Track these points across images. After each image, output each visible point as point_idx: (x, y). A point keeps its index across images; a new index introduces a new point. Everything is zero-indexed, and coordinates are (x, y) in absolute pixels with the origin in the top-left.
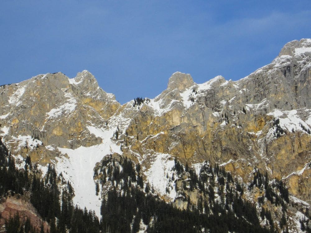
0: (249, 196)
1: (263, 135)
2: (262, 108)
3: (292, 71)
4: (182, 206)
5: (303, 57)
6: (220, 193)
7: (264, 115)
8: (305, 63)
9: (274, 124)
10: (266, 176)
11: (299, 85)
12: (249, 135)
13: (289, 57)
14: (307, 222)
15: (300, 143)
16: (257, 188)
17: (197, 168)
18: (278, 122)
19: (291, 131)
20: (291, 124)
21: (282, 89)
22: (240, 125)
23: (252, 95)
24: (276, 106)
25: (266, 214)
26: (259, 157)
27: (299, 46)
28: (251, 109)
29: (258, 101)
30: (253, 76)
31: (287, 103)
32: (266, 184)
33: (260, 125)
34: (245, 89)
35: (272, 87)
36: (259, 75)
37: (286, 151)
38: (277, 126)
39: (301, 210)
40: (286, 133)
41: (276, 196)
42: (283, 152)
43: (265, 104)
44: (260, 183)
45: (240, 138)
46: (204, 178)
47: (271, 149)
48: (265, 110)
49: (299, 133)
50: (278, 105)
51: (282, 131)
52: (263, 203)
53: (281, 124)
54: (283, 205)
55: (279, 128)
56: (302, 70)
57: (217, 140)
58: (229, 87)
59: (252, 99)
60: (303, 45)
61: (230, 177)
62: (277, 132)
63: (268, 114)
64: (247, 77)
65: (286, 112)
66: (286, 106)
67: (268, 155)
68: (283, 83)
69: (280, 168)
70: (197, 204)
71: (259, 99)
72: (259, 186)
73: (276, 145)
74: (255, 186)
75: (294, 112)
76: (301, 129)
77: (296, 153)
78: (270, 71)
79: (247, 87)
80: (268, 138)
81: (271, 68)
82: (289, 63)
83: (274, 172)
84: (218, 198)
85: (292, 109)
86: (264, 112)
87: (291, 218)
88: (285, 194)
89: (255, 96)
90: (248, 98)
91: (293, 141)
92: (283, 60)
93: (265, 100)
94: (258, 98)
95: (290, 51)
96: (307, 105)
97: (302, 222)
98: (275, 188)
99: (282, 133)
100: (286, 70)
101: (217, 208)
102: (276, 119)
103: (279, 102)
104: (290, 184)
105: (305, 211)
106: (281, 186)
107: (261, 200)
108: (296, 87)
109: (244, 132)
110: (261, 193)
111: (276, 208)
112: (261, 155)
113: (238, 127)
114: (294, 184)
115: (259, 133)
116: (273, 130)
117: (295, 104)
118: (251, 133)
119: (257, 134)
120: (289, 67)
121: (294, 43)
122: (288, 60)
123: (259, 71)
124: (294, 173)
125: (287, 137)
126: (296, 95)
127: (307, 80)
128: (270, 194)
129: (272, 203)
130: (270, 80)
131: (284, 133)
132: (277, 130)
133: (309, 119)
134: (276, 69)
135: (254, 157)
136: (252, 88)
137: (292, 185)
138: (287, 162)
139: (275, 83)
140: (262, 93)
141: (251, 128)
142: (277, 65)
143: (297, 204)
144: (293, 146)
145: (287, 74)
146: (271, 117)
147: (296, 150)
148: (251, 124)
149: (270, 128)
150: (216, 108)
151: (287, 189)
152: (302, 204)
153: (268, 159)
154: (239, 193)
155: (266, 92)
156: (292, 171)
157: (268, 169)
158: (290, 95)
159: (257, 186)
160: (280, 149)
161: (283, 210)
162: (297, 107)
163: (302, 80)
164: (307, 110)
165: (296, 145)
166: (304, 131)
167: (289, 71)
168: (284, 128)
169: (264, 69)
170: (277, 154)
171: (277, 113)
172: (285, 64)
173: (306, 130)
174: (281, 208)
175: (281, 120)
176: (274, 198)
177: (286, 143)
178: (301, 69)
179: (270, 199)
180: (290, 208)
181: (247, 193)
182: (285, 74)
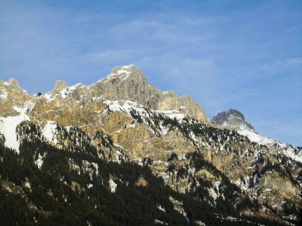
0: (94, 143)
1: (101, 113)
2: (101, 99)
3: (116, 81)
4: (60, 147)
5: (122, 75)
6: (79, 141)
7: (102, 103)
8: (122, 78)
9: (106, 108)
10: (102, 133)
11: (119, 88)
12: (94, 113)
13: (115, 74)
14: (122, 156)
15: (119, 117)
16: (97, 139)
17: (68, 128)
18: (108, 106)
19: (115, 111)
20: (115, 108)
21: (111, 90)
22: (90, 108)
23: (96, 93)
24: (108, 99)
25: (101, 152)
26: (98, 123)
27: (120, 69)
28: (95, 100)
29: (99, 96)
30: (97, 83)
31: (113, 97)
32: (102, 137)
33: (100, 108)
34: (92, 90)
35: (106, 89)
36: (100, 83)
37: (112, 121)
38: (108, 108)
39: (119, 150)
40: (112, 112)
41: (107, 143)
42: (111, 121)
43: (102, 97)
44: (99, 137)
45: (90, 114)
46: (71, 133)
47: (105, 120)
48: (102, 100)
49: (119, 112)
50: (109, 98)
51: (110, 111)
52: (100, 146)
53: (110, 108)
54: (110, 147)
55: (109, 109)
56: (121, 81)
57: (78, 115)
58: (85, 88)
59: (96, 95)
60: (122, 69)
61: (84, 133)
62: (108, 112)
63: (104, 103)
64: (94, 84)
65: (113, 102)
66: (113, 99)
67: (103, 123)
68: (112, 87)
69: (109, 129)
70: (67, 146)
71: (99, 95)
72: (99, 138)
73: (107, 118)
74: (96, 138)
75: (117, 102)
76: (120, 110)
77: (117, 122)
78: (105, 81)
79: (94, 89)
80: (103, 114)
81: (105, 80)
82: (114, 77)
83: (106, 131)
84: (78, 144)
85: (116, 100)
86: (102, 101)
87: (114, 154)
88: (111, 142)
89: (97, 93)
90: (94, 94)
91: (115, 116)
92: (112, 76)
93: (102, 96)
94: (99, 94)
95: (115, 72)
96: (123, 99)
97: (119, 156)
98: (106, 139)
99: (110, 112)
100: (113, 81)
101: (77, 148)
102: (108, 105)
103: (109, 97)
104: (114, 137)
105: (121, 150)
106: (109, 138)
107: (99, 145)
108: (118, 90)
109: (91, 111)
110: (99, 141)
111: (107, 149)
112: (100, 123)
113: (89, 108)
114: (116, 137)
115: (99, 112)
116: (106, 111)
117: (117, 98)
118: (95, 112)
119: (98, 112)
120: (114, 80)
121: (118, 68)
122: (114, 76)
123: (100, 81)
124: (116, 132)
125: (113, 114)
126: (118, 93)
127: (123, 86)
128: (104, 142)
129: (105, 146)
130: (105, 86)
131: (111, 112)
132: (108, 110)
133: (124, 105)
134: (108, 80)
135: (96, 123)
136: (96, 90)
137: (115, 138)
138: (112, 126)
139: (107, 87)
140: (101, 92)
141: (95, 109)
142: (109, 78)
143: (117, 147)
144: (116, 119)
145: (114, 83)
146: (105, 104)
147: (117, 120)
148: (95, 107)
149: (105, 109)
150: (78, 98)
151: (112, 140)
152: (119, 147)
153: (103, 125)
154: (88, 141)
155: (103, 92)
156: (115, 131)
157: (103, 130)
158: (115, 93)
159: (97, 138)
160: (109, 120)
161: (110, 150)
162: (118, 99)
163: (121, 86)
164: (123, 101)
165: (117, 118)
166: (121, 111)
167: (115, 81)
168: (111, 110)
169: (102, 80)
170: (107, 122)
171: (108, 102)
172: (113, 78)
173: (122, 111)
174: (109, 149)
175: (110, 106)
176: (106, 144)
177: (112, 117)
178: (120, 80)
179: (104, 144)
180: (113, 149)
181: (92, 141)
182: (113, 83)
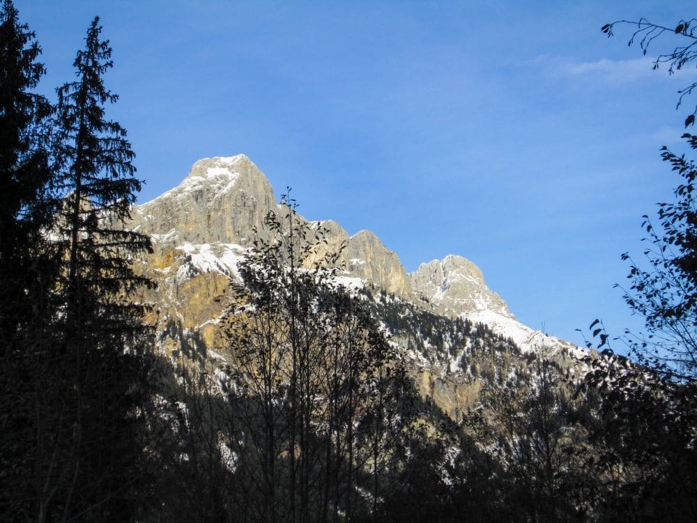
0: (162, 348)
1: (171, 273)
2: (170, 240)
3: (204, 196)
5: (218, 180)
7: (173, 249)
8: (219, 188)
9: (185, 261)
10: (180, 325)
11: (212, 214)
12: (156, 272)
13: (201, 179)
14: (229, 381)
15: (216, 285)
16: (170, 339)
18: (189, 259)
19: (206, 271)
20: (205, 261)
21: (194, 219)
22: (146, 261)
23: (158, 224)
24: (186, 238)
25: (184, 373)
26: (168, 301)
27: (212, 165)
28: (157, 241)
29: (166, 232)
30: (160, 200)
31: (198, 235)
32: (181, 334)
33: (168, 261)
34: (150, 216)
35: (182, 215)
36: (167, 199)
37: (200, 295)
38: (189, 264)
39: (221, 367)
40: (200, 272)
41: (193, 350)
42: (197, 296)
43: (174, 236)
44: (174, 334)
47: (182, 291)
48: (174, 242)
49: (215, 274)
50: (189, 237)
51: (196, 271)
52: (178, 357)
53: (194, 262)
54: (200, 360)
55: (191, 266)
56: (216, 196)
59: (158, 229)
60: (217, 165)
62: (190, 272)
63: (176, 248)
64: (152, 202)
65: (198, 246)
66: (198, 239)
67: (179, 299)
68: (195, 211)
69: (194, 315)
71: (166, 229)
72: (173, 337)
73: (188, 286)
74: (168, 336)
75: (207, 246)
76: (217, 269)
77: (211, 298)
78: (180, 195)
79: (153, 214)
80: (179, 278)
81: (181, 191)
82: (201, 187)
83: (187, 320)
85: (204, 243)
86: (172, 245)
87: (210, 377)
88: (202, 347)
89: (162, 225)
90: (154, 227)
91: (208, 283)
92: (194, 183)
93: (173, 231)
94: (166, 227)
95: (202, 172)
96: (221, 238)
97: (223, 382)
98: (190, 339)
99: (196, 273)
100: (198, 195)
102: (187, 255)
103: (189, 234)
104: (205, 335)
105: (225, 368)
106: (196, 336)
107: (176, 354)
108: (209, 216)
109: (150, 269)
110: (175, 345)
111: (193, 365)
112: (170, 297)
113: (144, 262)
114: (209, 334)
115: (167, 270)
116: (184, 269)
117: (207, 237)
118: (157, 270)
119: (164, 272)
120: (201, 191)
121: (207, 162)
122: (200, 183)
123: (167, 194)
124: (209, 321)
125: (202, 278)
126: (209, 226)
127: (222, 208)
128: (185, 347)
129: (189, 358)
130: (180, 207)
131: (198, 274)
132: (190, 269)
133: (225, 256)
134: (186, 193)
135: (163, 300)
136: (159, 215)
137: (208, 336)
138: (200, 307)
139: (185, 210)
140: (170, 221)
141: (158, 264)
142: (188, 188)
143: (215, 360)
144: (209, 289)
145: (199, 200)
146: (181, 252)
147: (211, 294)
148: (157, 259)
149: (181, 265)
151: (202, 340)
152: (220, 359)
153: (178, 303)
154: (150, 344)
155: (175, 221)
156: (207, 319)
157: (179, 315)
158: (202, 225)
159: (170, 336)
160: (193, 292)
161: (200, 367)
162: (210, 241)
163: (217, 208)
164: (222, 245)
165: (212, 289)
166: (221, 272)
167: (202, 196)
168: (198, 267)
169: (172, 193)
170: (190, 298)
171: (187, 248)
172: (196, 188)
173: (223, 271)
174: (197, 363)
175: (193, 257)
176: (190, 351)
177: (200, 285)
178: (214, 194)
179: (186, 353)
180: (208, 364)
181: (159, 345)
182: (197, 200)
